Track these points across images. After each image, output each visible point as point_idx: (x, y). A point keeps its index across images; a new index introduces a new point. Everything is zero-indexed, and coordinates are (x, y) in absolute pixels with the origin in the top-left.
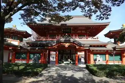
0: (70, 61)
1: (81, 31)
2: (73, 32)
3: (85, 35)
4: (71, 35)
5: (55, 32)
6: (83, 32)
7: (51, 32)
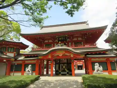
0: (68, 71)
1: (77, 38)
3: (82, 43)
4: (66, 44)
5: (50, 41)
6: (80, 39)
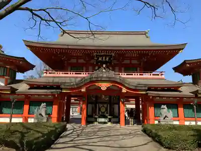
1: (131, 60)
2: (115, 62)
3: (138, 69)
5: (81, 61)
7: (74, 61)
